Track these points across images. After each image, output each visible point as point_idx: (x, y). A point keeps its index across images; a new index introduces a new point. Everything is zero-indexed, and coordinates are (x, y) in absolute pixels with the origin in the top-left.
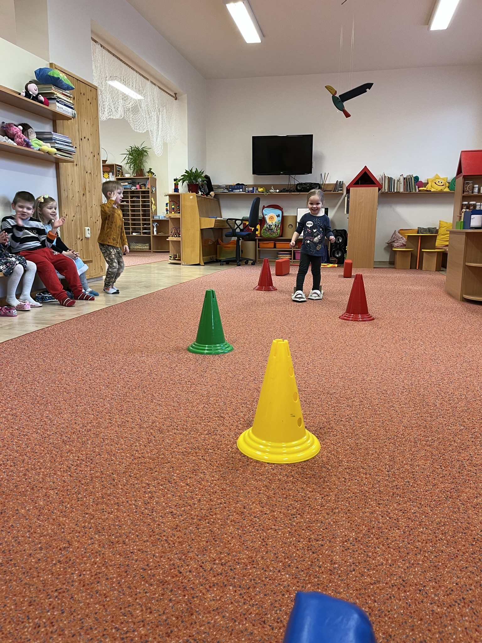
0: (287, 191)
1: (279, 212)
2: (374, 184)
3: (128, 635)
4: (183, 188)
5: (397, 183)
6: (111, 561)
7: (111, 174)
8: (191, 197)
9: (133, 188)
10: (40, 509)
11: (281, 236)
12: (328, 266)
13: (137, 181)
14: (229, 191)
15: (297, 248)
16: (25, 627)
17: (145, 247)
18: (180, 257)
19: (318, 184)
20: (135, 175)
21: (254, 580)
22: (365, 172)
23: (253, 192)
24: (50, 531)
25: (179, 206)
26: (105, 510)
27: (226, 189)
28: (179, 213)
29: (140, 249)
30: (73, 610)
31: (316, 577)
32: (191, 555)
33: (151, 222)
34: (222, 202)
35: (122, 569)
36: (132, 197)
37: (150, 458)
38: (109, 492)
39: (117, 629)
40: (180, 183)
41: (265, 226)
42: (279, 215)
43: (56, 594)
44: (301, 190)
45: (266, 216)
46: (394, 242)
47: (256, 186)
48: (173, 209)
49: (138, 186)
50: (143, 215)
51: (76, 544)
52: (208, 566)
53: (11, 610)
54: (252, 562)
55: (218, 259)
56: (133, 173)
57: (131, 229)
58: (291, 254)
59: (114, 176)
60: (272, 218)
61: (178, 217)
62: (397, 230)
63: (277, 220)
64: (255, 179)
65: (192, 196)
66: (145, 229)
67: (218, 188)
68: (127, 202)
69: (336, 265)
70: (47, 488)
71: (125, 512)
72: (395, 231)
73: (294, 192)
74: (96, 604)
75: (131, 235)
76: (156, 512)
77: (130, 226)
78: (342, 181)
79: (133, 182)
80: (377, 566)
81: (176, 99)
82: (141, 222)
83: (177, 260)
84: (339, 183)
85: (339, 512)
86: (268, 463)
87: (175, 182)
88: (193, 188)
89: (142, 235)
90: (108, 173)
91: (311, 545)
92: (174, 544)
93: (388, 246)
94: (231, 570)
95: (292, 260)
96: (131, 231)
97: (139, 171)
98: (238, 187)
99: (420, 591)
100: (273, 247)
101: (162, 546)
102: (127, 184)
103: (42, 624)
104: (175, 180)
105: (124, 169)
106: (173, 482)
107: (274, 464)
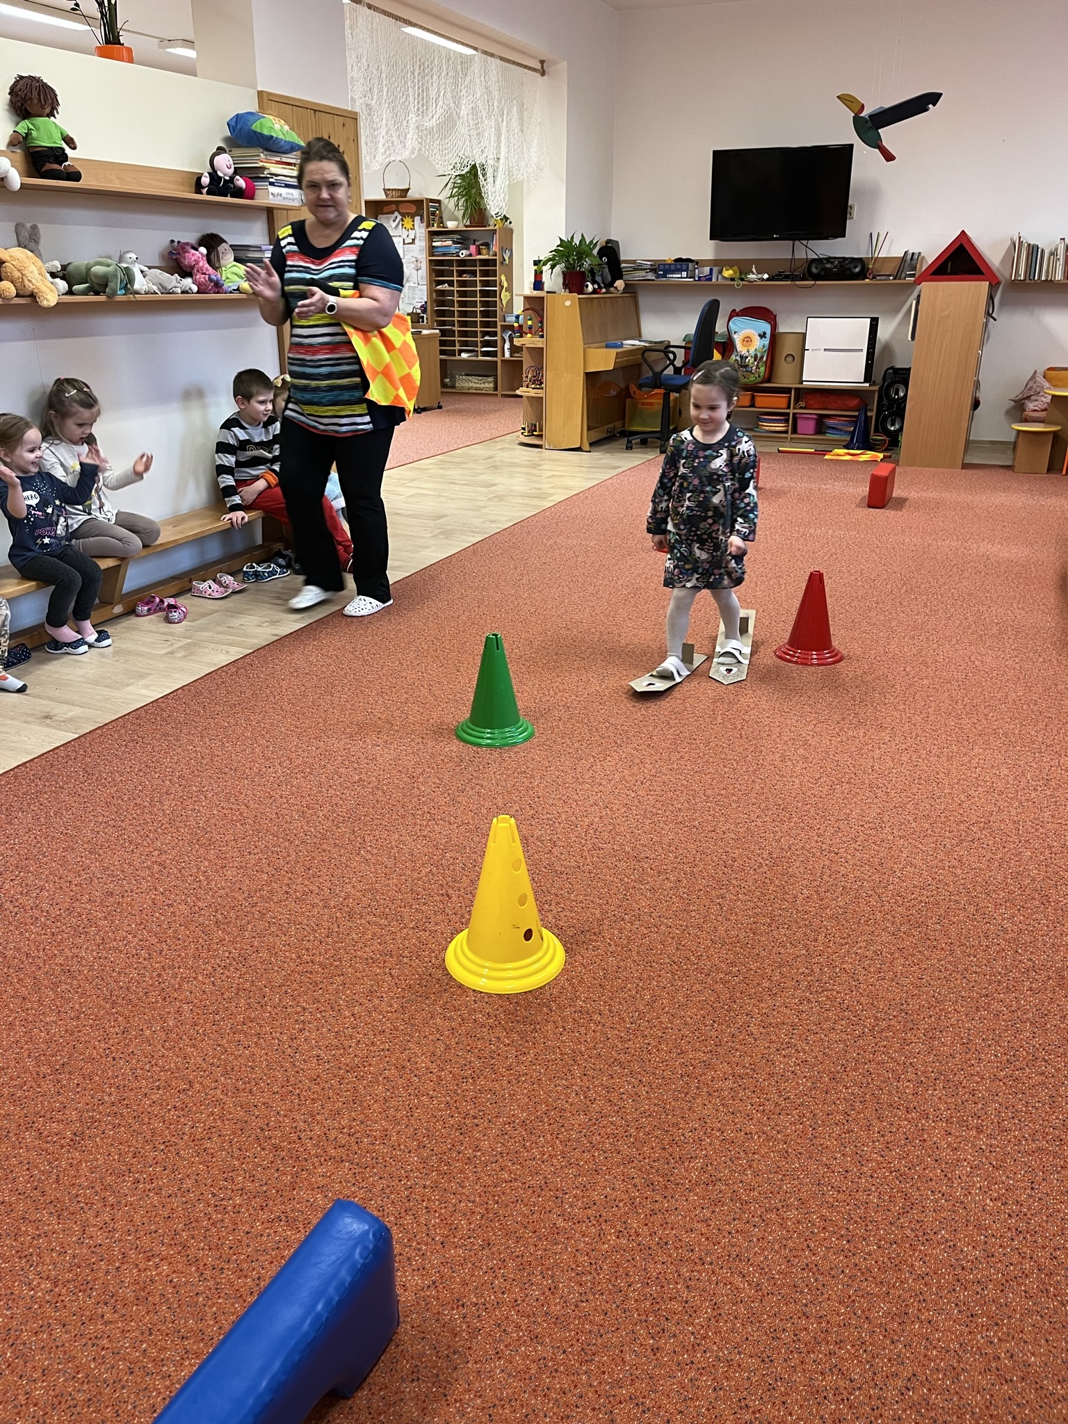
0: (787, 278)
1: (766, 327)
2: (981, 273)
3: (222, 1203)
4: (553, 279)
5: (1049, 259)
6: (230, 1113)
7: (417, 219)
8: (568, 303)
9: (463, 254)
10: (168, 1031)
11: (769, 381)
12: (864, 458)
13: (473, 237)
14: (658, 276)
15: (801, 408)
16: (124, 1181)
17: (486, 385)
18: (541, 430)
19: (860, 260)
20: (468, 223)
21: (377, 1159)
22: (961, 245)
23: (710, 279)
24: (173, 1065)
25: (542, 322)
26: (241, 1043)
27: (651, 270)
28: (542, 336)
29: (476, 389)
30: (175, 1168)
31: (448, 1164)
32: (318, 1117)
33: (499, 329)
34: (643, 300)
35: (239, 1126)
36: (461, 273)
37: (320, 964)
38: (253, 1016)
39: (214, 1195)
40: (546, 268)
41: (733, 357)
42: (765, 333)
43: (162, 1147)
44: (819, 274)
45: (735, 336)
46: (1028, 398)
47: (720, 264)
48: (530, 327)
49: (473, 248)
50: (484, 314)
51: (197, 1086)
52: (332, 1136)
53: (114, 1160)
54: (385, 1135)
55: (627, 429)
56: (463, 217)
57: (457, 344)
58: (787, 421)
59: (425, 224)
60: (748, 340)
61: (540, 345)
62: (1041, 370)
63: (759, 345)
64: (717, 249)
65: (569, 301)
66: (487, 344)
67: (635, 269)
68: (451, 283)
69: (881, 456)
70: (181, 1001)
71: (264, 1049)
72: (1035, 372)
73: (804, 279)
74: (200, 1164)
75: (457, 358)
76: (300, 1052)
77: (457, 339)
78: (916, 251)
79: (463, 238)
80: (526, 1160)
81: (543, 73)
82: (479, 329)
83: (537, 436)
84: (909, 257)
85: (524, 1082)
86: (474, 990)
87: (536, 267)
88: (573, 281)
89: (480, 358)
90: (413, 216)
91: (464, 1123)
92: (306, 1100)
93: (1014, 407)
94: (357, 1142)
95: (789, 435)
96: (457, 348)
97: (478, 213)
98: (679, 267)
99: (557, 1198)
100: (747, 403)
101: (292, 1102)
102: (449, 243)
103: (142, 1180)
104: (536, 263)
105: (446, 207)
106: (337, 1008)
107: (482, 992)
